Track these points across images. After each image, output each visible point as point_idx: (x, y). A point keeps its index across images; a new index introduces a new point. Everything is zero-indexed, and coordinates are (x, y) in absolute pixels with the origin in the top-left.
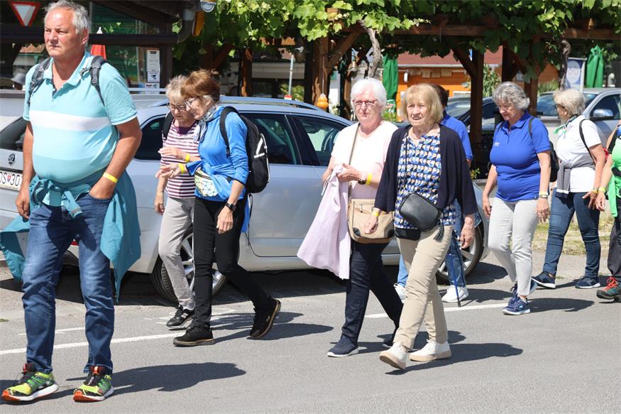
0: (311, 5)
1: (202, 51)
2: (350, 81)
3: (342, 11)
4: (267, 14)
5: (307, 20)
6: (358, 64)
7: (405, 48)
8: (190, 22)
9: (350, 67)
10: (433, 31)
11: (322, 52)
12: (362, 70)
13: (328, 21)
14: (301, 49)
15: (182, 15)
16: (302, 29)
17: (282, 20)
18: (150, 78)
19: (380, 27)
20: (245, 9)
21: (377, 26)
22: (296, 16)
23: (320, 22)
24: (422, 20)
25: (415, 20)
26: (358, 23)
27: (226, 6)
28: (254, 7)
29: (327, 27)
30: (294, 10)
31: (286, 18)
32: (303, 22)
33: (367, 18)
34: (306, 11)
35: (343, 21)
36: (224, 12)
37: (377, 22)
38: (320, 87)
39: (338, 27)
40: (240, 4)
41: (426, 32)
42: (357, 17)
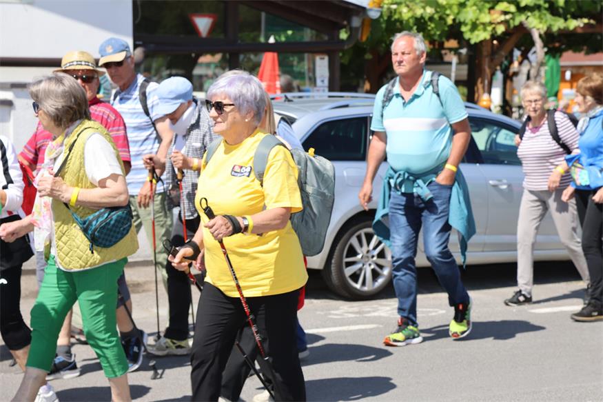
0: (475, 8)
1: (368, 56)
2: (512, 80)
3: (505, 13)
4: (431, 19)
5: (470, 23)
6: (521, 63)
7: (569, 47)
8: (357, 29)
9: (512, 67)
10: (597, 30)
11: (485, 53)
12: (525, 69)
13: (491, 23)
14: (464, 51)
15: (349, 22)
16: (466, 32)
17: (445, 23)
18: (319, 82)
19: (543, 28)
20: (410, 15)
21: (540, 26)
22: (459, 20)
23: (484, 24)
24: (586, 21)
25: (579, 20)
26: (521, 24)
27: (391, 12)
28: (419, 12)
29: (489, 28)
30: (458, 14)
31: (450, 21)
32: (466, 25)
33: (530, 19)
34: (469, 14)
35: (506, 22)
36: (390, 17)
37: (541, 22)
38: (484, 88)
39: (501, 29)
40: (404, 10)
41: (590, 30)
42: (521, 18)
